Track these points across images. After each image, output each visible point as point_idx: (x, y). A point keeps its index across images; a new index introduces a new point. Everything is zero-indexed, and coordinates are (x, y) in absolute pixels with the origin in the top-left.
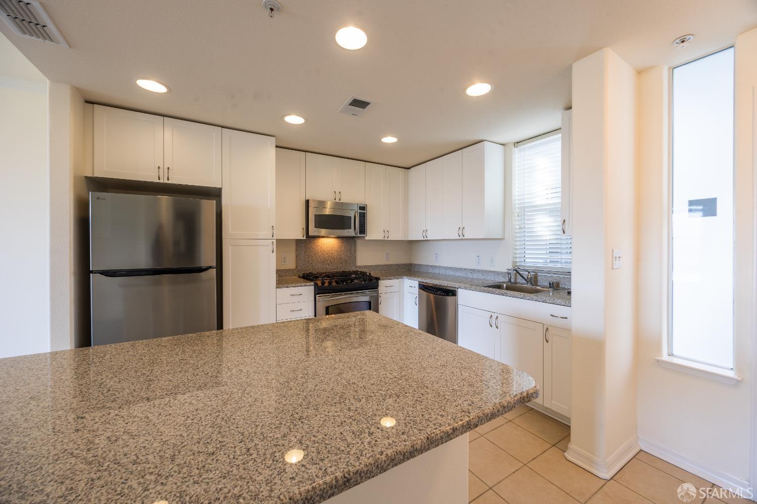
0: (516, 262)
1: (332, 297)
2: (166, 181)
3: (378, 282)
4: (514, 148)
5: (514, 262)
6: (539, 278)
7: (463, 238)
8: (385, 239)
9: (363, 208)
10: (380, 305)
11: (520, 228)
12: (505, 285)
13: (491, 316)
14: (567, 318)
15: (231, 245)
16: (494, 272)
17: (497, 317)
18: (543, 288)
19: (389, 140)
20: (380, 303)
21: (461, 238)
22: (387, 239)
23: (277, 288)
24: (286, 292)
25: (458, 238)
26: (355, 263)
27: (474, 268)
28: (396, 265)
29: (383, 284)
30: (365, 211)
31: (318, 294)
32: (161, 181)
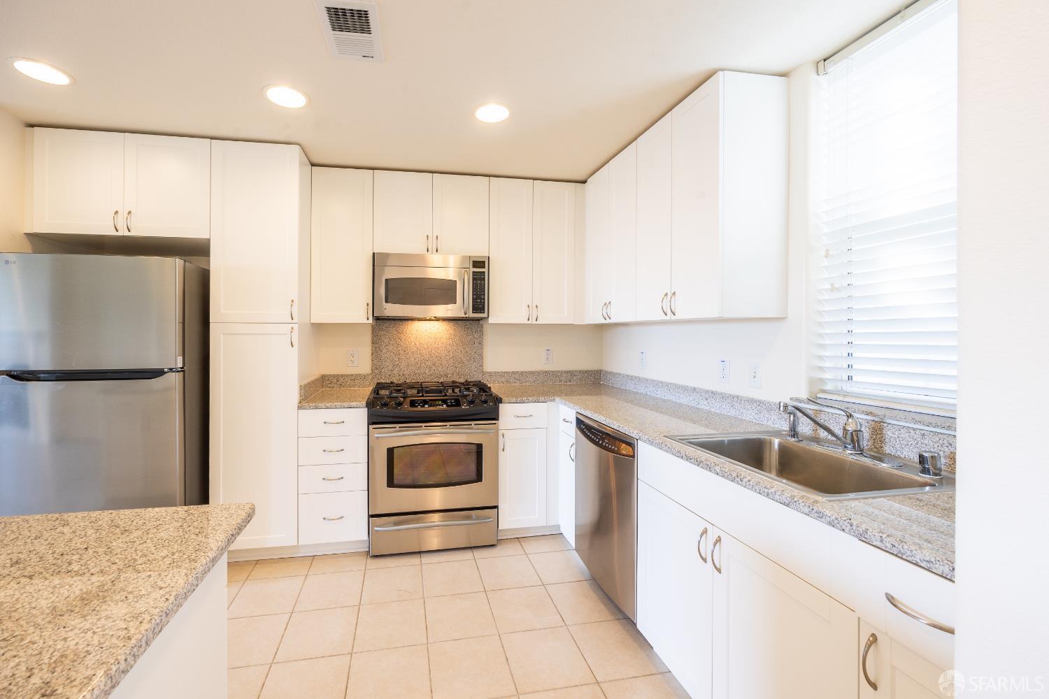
0: (822, 381)
1: (400, 431)
2: (127, 234)
3: (498, 407)
4: (815, 75)
5: (813, 382)
6: (889, 433)
7: (673, 317)
8: (530, 322)
9: (479, 264)
10: (501, 452)
11: (833, 289)
12: (776, 442)
13: (705, 531)
14: (951, 631)
15: (224, 334)
16: (760, 403)
17: (719, 540)
18: (900, 467)
19: (492, 113)
20: (501, 446)
21: (668, 318)
22: (534, 322)
23: (299, 408)
24: (317, 417)
25: (664, 317)
26: (482, 366)
27: (714, 389)
28: (567, 372)
29: (507, 411)
30: (485, 270)
31: (373, 423)
32: (120, 233)
